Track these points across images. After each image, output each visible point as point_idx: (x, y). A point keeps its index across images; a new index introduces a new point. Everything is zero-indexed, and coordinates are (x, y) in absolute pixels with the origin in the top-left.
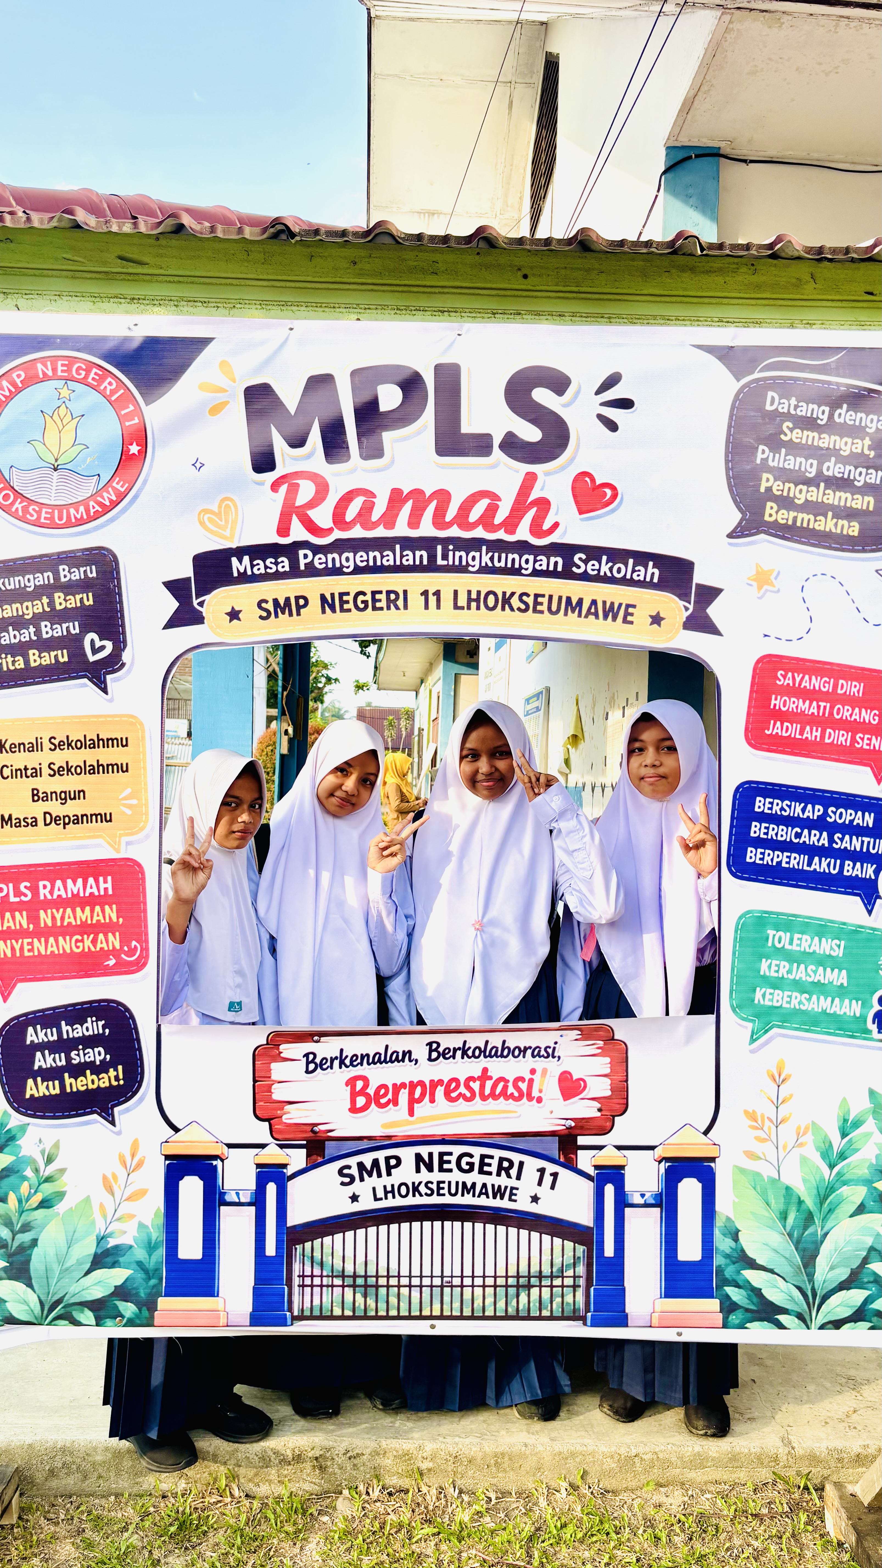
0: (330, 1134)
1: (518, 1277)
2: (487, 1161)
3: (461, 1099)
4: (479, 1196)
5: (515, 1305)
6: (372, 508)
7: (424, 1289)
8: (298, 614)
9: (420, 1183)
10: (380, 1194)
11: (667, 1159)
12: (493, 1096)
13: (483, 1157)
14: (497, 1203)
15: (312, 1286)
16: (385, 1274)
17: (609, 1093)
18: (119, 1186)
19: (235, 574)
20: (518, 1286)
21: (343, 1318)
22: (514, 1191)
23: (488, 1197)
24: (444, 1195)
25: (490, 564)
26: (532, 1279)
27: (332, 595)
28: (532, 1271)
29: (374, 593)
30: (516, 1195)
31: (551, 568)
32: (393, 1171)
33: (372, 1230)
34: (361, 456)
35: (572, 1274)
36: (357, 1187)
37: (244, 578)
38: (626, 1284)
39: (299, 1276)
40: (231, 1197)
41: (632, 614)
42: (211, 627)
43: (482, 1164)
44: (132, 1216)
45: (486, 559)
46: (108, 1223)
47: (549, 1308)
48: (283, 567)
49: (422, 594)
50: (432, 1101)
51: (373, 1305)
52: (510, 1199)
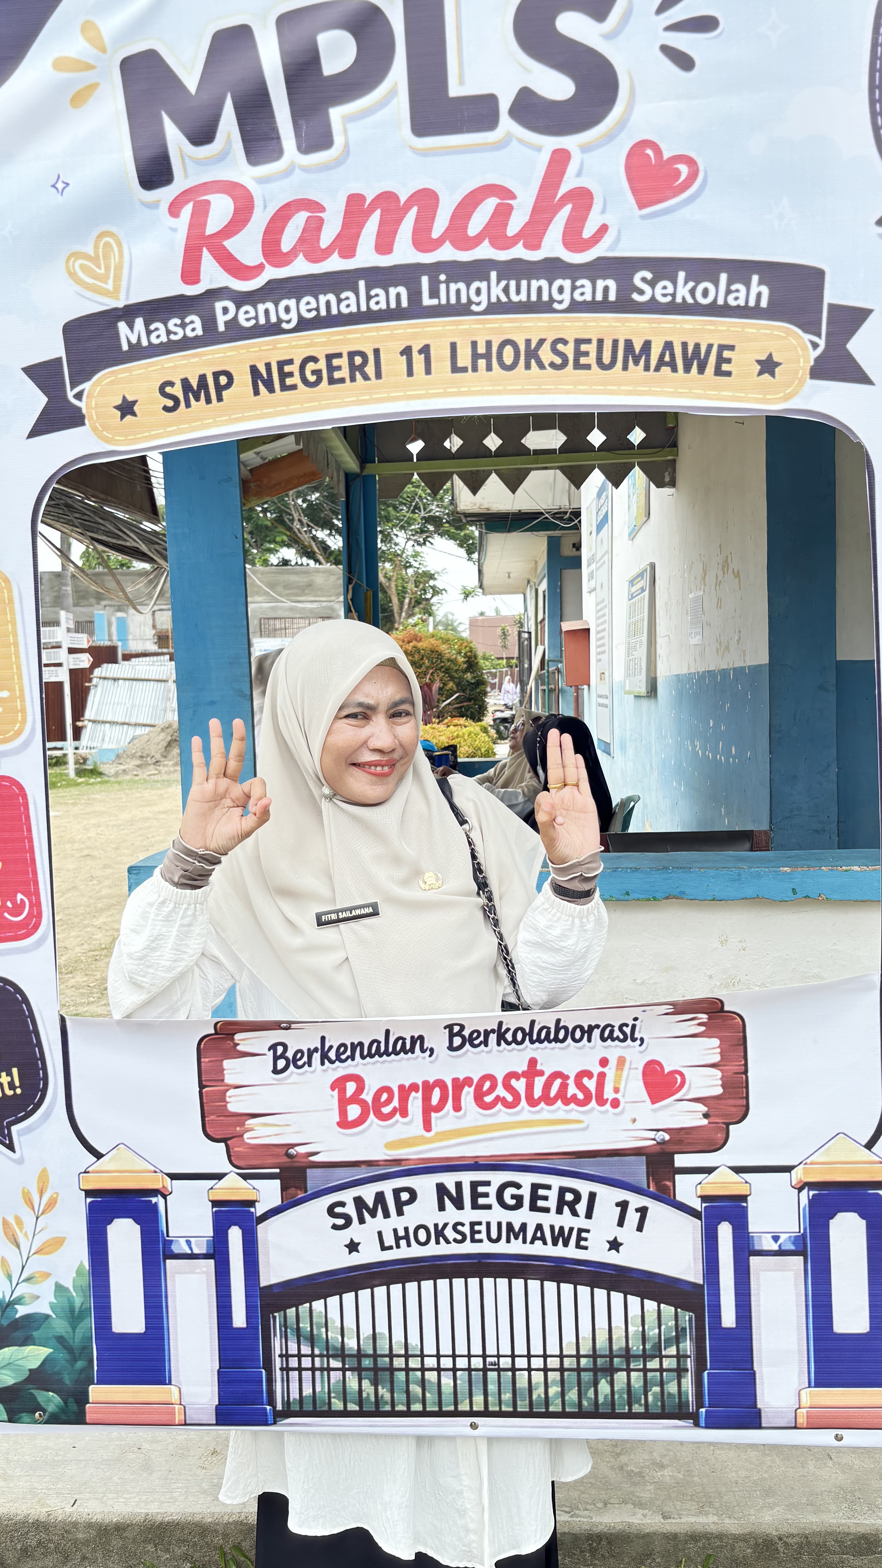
0: (312, 1158)
1: (594, 1355)
2: (541, 1192)
3: (499, 1106)
4: (532, 1242)
5: (593, 1397)
6: (319, 229)
7: (459, 1373)
8: (220, 399)
9: (445, 1225)
10: (389, 1240)
11: (811, 1185)
12: (546, 1098)
13: (535, 1187)
14: (559, 1251)
15: (300, 1369)
16: (403, 1352)
17: (719, 1091)
18: (26, 1235)
19: (125, 347)
20: (595, 1370)
21: (345, 1413)
22: (584, 1235)
23: (545, 1243)
24: (481, 1241)
25: (504, 299)
26: (615, 1360)
27: (268, 366)
28: (615, 1348)
29: (330, 357)
30: (586, 1239)
31: (599, 297)
32: (405, 1208)
33: (380, 1292)
34: (299, 148)
35: (674, 1353)
36: (355, 1232)
37: (137, 352)
38: (755, 1369)
39: (281, 1356)
40: (181, 1247)
41: (729, 361)
42: (94, 429)
43: (534, 1197)
44: (47, 1275)
45: (497, 291)
46: (14, 1285)
47: (643, 1402)
48: (193, 330)
49: (402, 353)
50: (457, 1108)
51: (387, 1396)
52: (578, 1246)
